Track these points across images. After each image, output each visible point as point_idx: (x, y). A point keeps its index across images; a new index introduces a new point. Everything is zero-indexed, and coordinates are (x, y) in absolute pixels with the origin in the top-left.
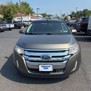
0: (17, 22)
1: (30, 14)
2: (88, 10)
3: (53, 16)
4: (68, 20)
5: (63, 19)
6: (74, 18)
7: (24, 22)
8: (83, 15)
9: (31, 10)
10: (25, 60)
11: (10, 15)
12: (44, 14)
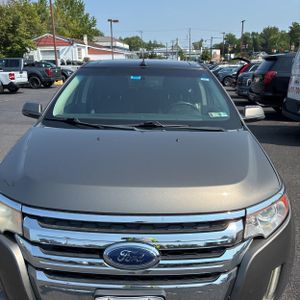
0: (39, 64)
1: (85, 38)
2: (280, 30)
3: (162, 46)
4: (211, 63)
5: (197, 57)
6: (232, 56)
7: (63, 64)
8: (263, 45)
9: (91, 26)
10: (27, 263)
11: (16, 39)
12: (133, 38)
